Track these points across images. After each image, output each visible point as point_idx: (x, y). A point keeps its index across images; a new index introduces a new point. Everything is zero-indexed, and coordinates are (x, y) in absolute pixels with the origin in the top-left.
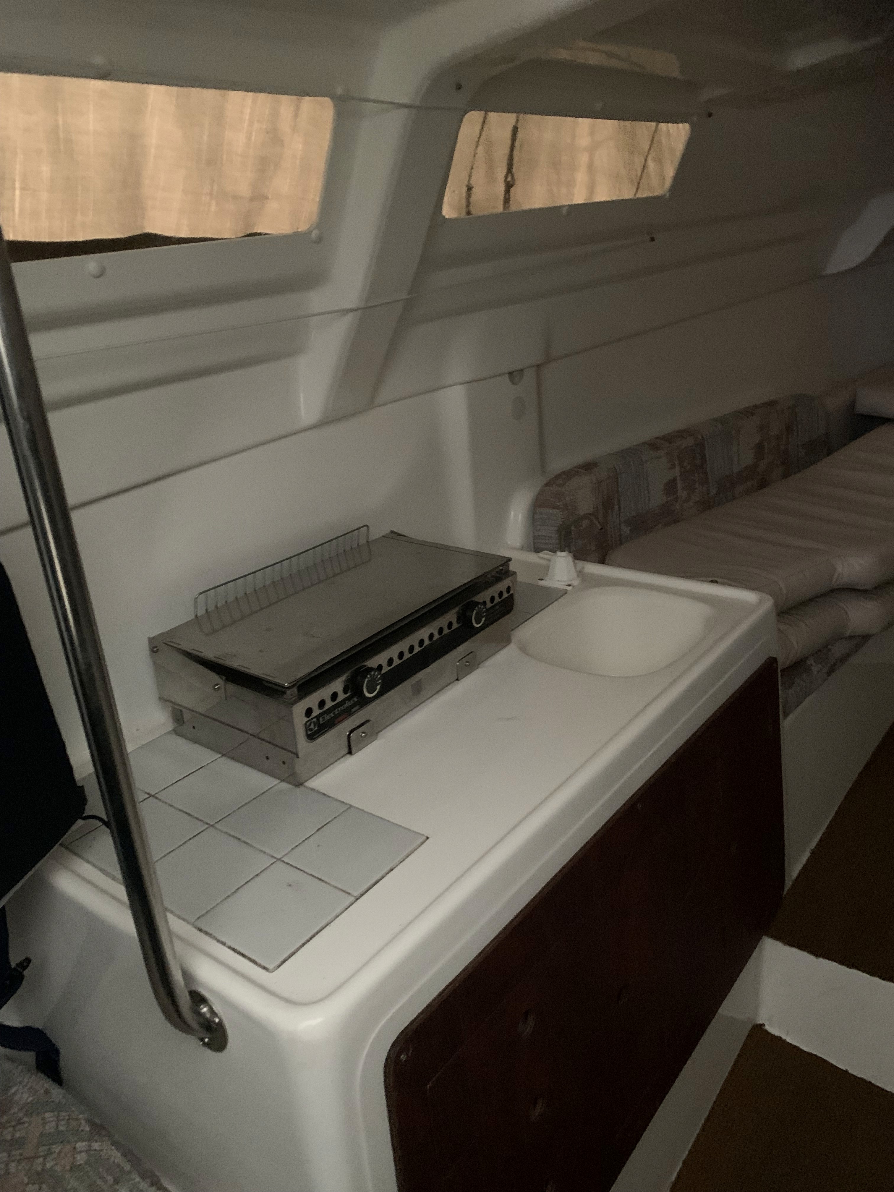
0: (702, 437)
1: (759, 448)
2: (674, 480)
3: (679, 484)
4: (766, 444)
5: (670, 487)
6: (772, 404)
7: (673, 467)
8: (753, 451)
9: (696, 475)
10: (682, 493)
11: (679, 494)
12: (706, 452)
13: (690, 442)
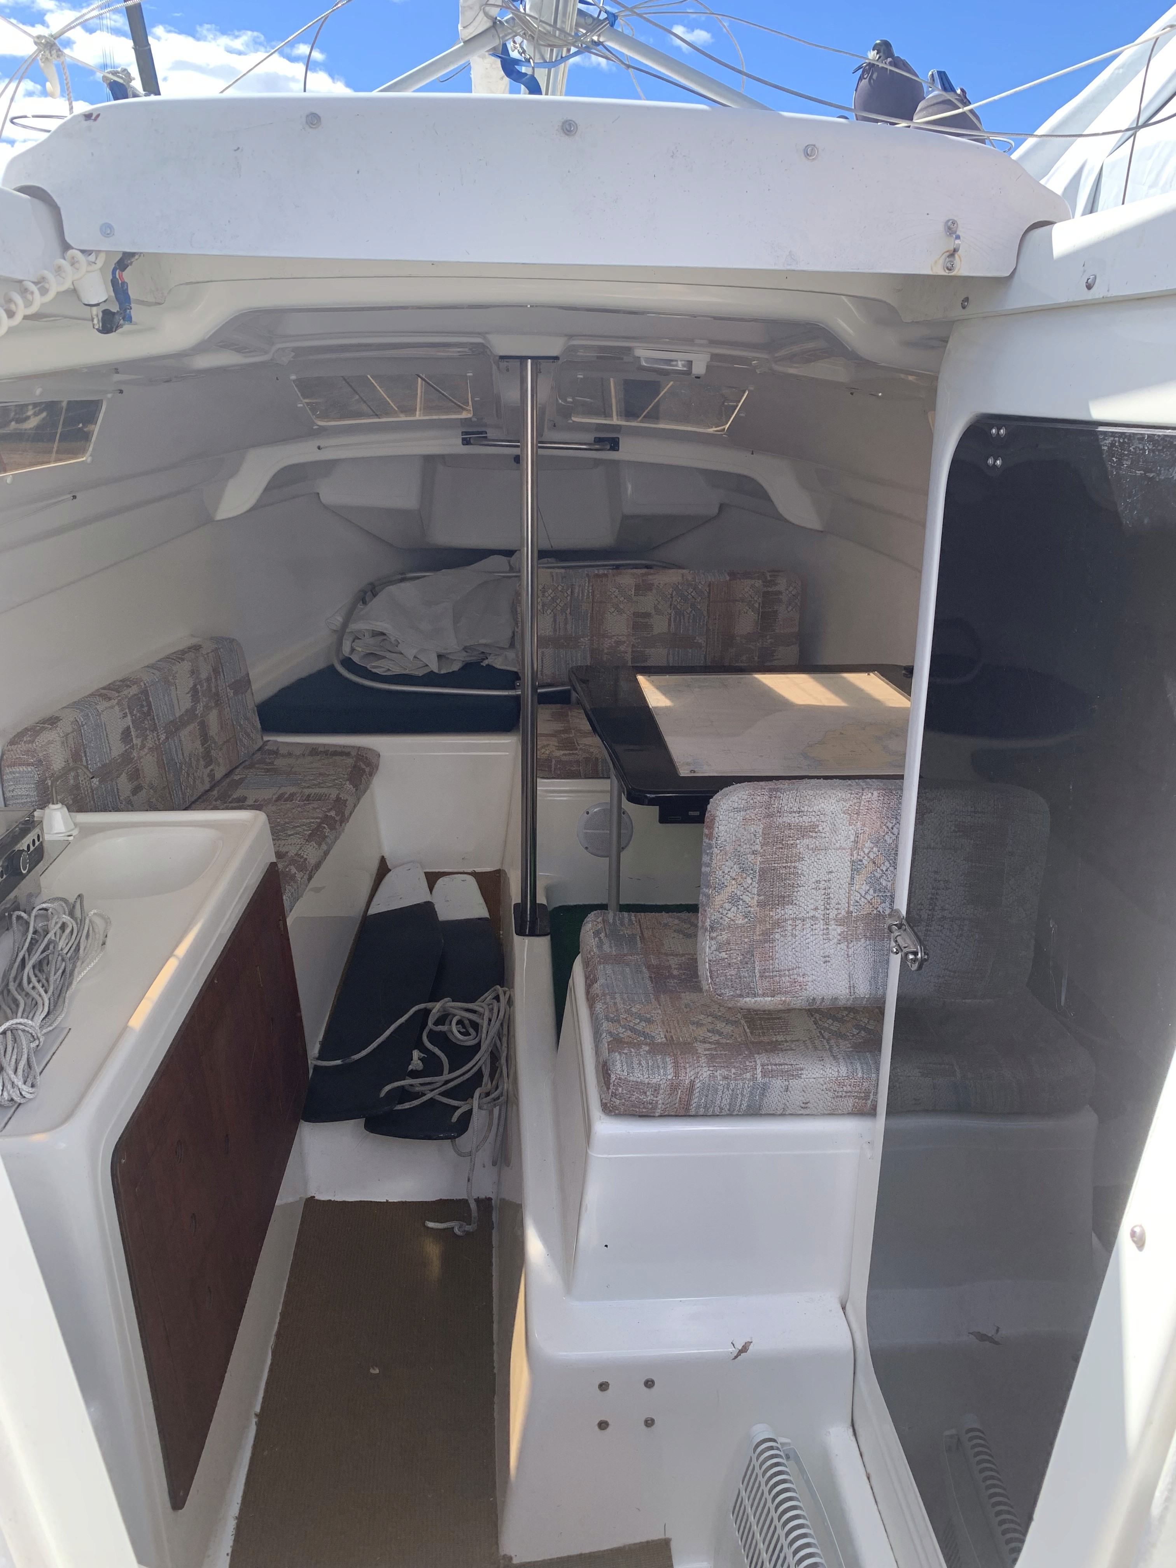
0: (145, 685)
1: (194, 692)
2: (129, 728)
3: (133, 733)
4: (198, 686)
5: (126, 735)
6: (196, 648)
7: (125, 716)
8: (190, 695)
9: (146, 722)
10: (137, 741)
11: (135, 742)
12: (151, 699)
13: (134, 690)
